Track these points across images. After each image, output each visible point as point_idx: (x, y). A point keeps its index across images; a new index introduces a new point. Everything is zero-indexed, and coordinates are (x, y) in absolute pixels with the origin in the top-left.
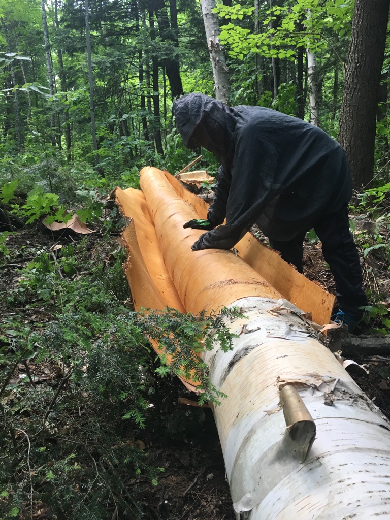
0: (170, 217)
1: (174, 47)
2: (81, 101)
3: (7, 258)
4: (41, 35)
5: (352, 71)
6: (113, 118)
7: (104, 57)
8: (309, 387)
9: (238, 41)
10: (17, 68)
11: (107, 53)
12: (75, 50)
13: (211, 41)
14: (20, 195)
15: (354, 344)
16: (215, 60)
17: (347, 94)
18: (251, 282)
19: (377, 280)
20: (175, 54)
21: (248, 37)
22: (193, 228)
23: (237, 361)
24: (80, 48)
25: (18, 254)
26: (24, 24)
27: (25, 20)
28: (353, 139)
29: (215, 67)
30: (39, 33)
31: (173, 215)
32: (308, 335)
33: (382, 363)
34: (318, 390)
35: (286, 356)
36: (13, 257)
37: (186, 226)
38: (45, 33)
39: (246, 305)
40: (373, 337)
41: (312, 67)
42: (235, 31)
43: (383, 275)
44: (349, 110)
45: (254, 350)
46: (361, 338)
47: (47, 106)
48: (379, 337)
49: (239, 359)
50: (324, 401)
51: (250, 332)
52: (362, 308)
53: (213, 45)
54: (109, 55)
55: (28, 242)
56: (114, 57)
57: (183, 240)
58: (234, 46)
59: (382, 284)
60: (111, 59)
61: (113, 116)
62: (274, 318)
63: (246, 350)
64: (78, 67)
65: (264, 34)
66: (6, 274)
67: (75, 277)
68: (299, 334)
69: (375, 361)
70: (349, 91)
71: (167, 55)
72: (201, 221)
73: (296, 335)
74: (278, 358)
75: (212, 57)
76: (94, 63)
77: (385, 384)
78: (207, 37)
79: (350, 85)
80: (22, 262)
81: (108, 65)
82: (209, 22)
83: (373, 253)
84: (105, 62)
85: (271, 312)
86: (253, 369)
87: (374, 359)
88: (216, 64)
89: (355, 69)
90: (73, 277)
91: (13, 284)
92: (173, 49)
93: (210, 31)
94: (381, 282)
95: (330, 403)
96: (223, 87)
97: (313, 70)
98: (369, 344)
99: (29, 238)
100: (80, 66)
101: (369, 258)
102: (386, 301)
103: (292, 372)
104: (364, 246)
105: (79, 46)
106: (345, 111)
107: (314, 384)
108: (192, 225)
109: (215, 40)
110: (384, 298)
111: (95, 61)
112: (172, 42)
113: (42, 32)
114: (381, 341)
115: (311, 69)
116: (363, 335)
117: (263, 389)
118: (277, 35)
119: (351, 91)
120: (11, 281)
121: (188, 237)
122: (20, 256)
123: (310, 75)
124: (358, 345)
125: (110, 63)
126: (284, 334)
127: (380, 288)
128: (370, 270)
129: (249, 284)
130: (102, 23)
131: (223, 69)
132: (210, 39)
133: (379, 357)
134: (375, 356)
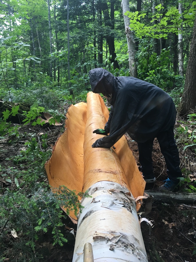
0: (90, 125)
1: (111, 30)
2: (64, 56)
3: (18, 138)
4: (48, 23)
5: (193, 48)
6: (79, 65)
7: (76, 34)
8: (106, 239)
9: (139, 29)
10: (36, 39)
11: (78, 33)
12: (63, 31)
13: (127, 28)
14: (28, 106)
15: (172, 197)
16: (128, 37)
17: (190, 59)
18: (108, 172)
19: (190, 163)
20: (111, 33)
21: (144, 28)
22: (97, 134)
23: (86, 217)
24: (65, 30)
25: (23, 136)
26: (41, 17)
27: (40, 15)
28: (193, 83)
29: (129, 41)
30: (47, 22)
31: (92, 124)
32: (123, 205)
33: (185, 208)
34: (110, 241)
35: (105, 219)
36: (21, 137)
37: (94, 132)
38: (49, 22)
39: (100, 186)
40: (182, 194)
41: (180, 39)
42: (137, 24)
43: (194, 160)
44: (191, 68)
45: (94, 213)
46: (176, 194)
47: (48, 58)
48: (185, 194)
49: (87, 217)
50: (110, 248)
51: (95, 202)
52: (178, 178)
53: (128, 30)
54: (79, 33)
55: (30, 129)
56: (81, 34)
57: (90, 140)
58: (137, 32)
59: (192, 165)
60: (79, 36)
61: (79, 63)
62: (109, 195)
63: (91, 212)
64: (63, 39)
65: (151, 27)
66: (17, 146)
67: (47, 149)
68: (118, 205)
69: (182, 207)
70: (191, 58)
71: (107, 33)
72: (102, 130)
73: (116, 206)
74: (100, 220)
75: (127, 36)
76: (71, 38)
77: (184, 219)
78: (125, 26)
79: (192, 55)
80: (24, 140)
81: (78, 38)
82: (126, 19)
83: (190, 148)
84: (77, 37)
85: (109, 191)
86: (90, 224)
87: (181, 206)
88: (129, 40)
89: (195, 47)
90: (46, 149)
91: (19, 151)
92: (110, 30)
93: (127, 23)
94: (192, 164)
95: (112, 249)
96: (132, 51)
97: (181, 41)
98: (179, 198)
99: (30, 127)
100: (64, 39)
101: (188, 150)
102: (193, 174)
103: (103, 229)
104: (185, 144)
105: (64, 29)
106: (189, 68)
107: (109, 238)
108: (97, 132)
109: (129, 28)
110: (192, 173)
111: (71, 37)
112: (110, 27)
113: (48, 21)
114: (186, 197)
115: (180, 40)
116: (177, 193)
117: (89, 236)
118: (157, 28)
119: (192, 58)
120: (18, 150)
121: (93, 139)
122: (24, 137)
123: (179, 44)
124: (174, 198)
125: (79, 38)
126: (109, 206)
127: (191, 167)
128: (187, 157)
129: (107, 173)
130: (77, 16)
131: (132, 42)
132: (127, 27)
133: (184, 205)
134: (182, 204)
